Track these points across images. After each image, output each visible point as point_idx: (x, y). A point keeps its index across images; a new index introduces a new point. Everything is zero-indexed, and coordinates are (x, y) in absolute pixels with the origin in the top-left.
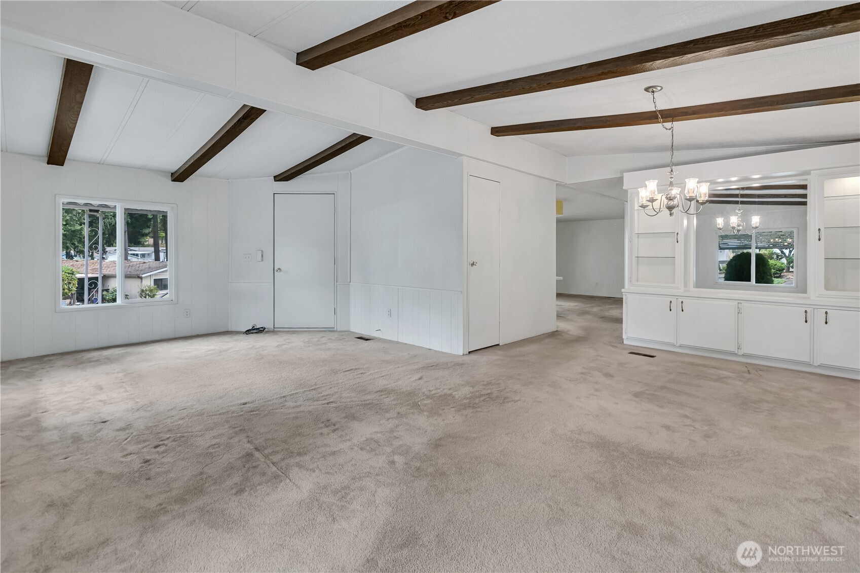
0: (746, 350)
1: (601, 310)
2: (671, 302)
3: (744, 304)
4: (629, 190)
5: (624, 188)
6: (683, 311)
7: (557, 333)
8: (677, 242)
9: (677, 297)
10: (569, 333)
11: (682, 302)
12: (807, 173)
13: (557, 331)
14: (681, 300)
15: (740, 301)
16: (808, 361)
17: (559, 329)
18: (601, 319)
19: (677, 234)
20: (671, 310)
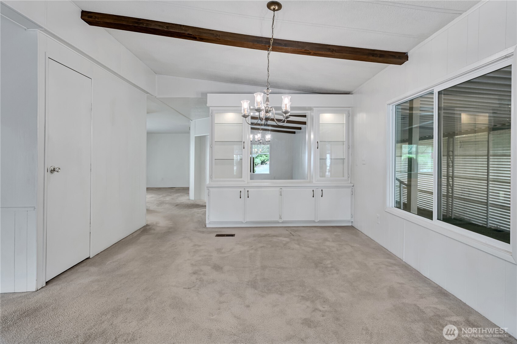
0: (285, 219)
1: (173, 199)
2: (241, 192)
3: (284, 189)
4: (210, 108)
5: (208, 105)
6: (248, 197)
7: (148, 227)
8: (244, 148)
9: (244, 188)
10: (158, 225)
11: (248, 191)
12: (310, 109)
13: (147, 225)
14: (247, 190)
15: (281, 187)
16: (314, 220)
17: (149, 223)
18: (177, 207)
19: (244, 142)
20: (240, 198)
